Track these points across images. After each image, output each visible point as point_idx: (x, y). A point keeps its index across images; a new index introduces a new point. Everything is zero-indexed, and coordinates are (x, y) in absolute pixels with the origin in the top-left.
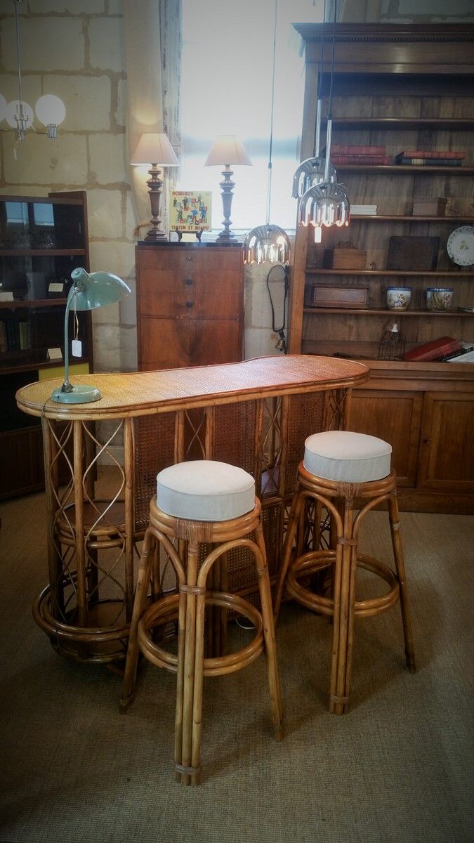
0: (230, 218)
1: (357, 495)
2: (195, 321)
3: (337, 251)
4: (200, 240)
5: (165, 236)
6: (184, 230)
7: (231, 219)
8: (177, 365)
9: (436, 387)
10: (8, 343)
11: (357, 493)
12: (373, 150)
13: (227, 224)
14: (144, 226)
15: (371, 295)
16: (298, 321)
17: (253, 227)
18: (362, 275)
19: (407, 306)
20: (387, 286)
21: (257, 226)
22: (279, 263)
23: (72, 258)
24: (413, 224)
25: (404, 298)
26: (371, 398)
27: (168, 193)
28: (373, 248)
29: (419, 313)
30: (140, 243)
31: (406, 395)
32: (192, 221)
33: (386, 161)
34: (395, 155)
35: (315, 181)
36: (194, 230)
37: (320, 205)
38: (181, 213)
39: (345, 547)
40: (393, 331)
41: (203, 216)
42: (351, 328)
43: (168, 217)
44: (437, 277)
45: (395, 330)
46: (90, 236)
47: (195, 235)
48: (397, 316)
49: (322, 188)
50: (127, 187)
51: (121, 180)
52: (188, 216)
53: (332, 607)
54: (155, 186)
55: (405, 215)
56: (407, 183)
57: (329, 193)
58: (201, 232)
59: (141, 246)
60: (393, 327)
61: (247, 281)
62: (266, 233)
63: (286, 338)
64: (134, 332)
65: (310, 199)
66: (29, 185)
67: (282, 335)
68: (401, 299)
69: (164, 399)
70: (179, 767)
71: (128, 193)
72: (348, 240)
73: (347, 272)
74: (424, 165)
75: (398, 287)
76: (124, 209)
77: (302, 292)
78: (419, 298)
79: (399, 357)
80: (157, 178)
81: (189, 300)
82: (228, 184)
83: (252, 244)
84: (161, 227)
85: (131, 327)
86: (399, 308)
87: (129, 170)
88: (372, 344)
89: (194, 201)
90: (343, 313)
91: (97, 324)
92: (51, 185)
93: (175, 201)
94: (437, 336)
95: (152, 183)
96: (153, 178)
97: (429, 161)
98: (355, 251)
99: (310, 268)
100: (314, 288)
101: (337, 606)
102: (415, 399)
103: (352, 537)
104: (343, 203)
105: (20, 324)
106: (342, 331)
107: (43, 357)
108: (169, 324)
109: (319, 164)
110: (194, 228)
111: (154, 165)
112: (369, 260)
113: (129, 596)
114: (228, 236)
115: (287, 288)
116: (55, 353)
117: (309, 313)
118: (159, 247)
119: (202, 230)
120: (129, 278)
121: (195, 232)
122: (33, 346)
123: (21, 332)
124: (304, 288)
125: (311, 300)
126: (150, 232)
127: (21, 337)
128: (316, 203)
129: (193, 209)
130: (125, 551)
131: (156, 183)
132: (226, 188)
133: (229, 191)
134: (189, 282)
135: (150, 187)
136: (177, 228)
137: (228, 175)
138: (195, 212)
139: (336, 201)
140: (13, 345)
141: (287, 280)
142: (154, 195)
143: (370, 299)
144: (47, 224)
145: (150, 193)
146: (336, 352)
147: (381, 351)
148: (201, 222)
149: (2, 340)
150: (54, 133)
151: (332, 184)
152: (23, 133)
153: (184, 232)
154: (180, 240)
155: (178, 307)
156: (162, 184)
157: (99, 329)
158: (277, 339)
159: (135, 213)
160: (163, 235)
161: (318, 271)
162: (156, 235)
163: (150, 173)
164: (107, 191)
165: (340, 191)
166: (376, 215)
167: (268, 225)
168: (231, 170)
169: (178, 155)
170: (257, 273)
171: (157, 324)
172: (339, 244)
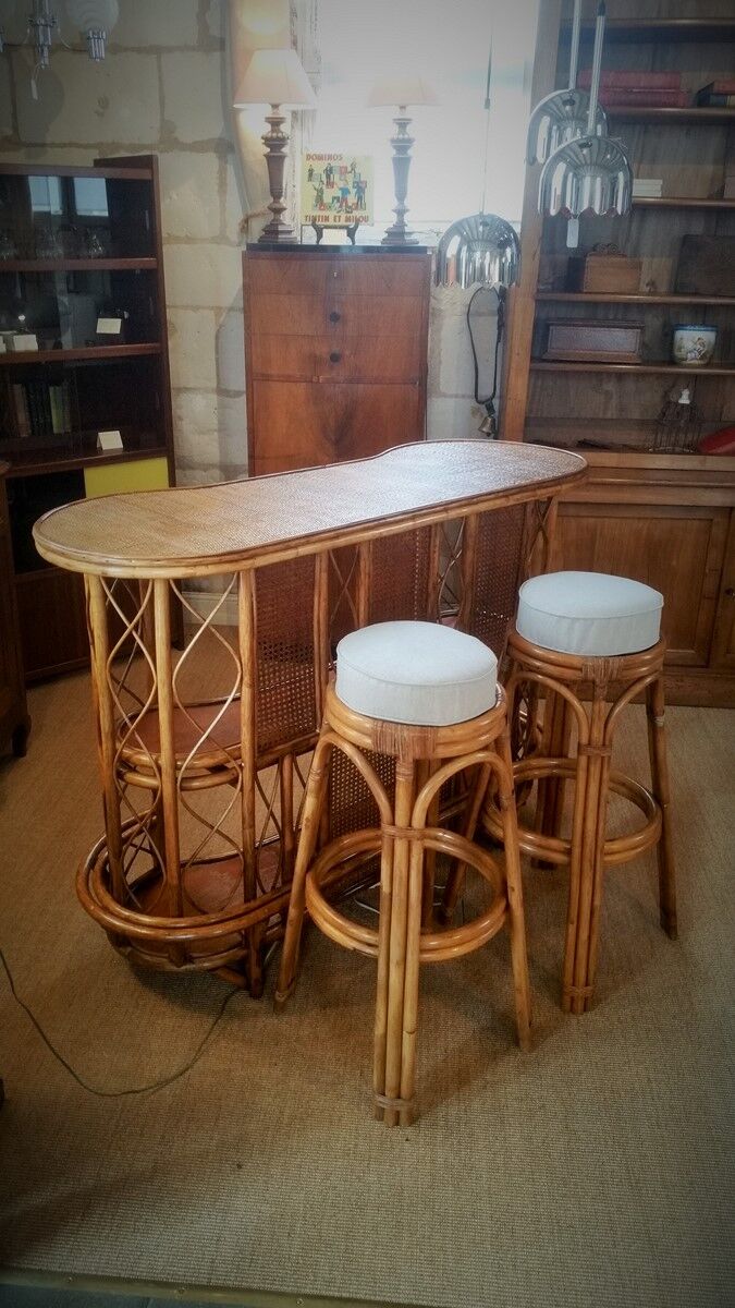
0: (406, 202)
1: (614, 676)
2: (344, 386)
3: (591, 261)
4: (354, 243)
5: (294, 235)
6: (328, 223)
8: (313, 462)
10: (32, 423)
11: (615, 672)
12: (659, 80)
13: (401, 212)
14: (256, 216)
15: (646, 339)
16: (519, 386)
17: (456, 218)
18: (631, 304)
19: (708, 360)
20: (674, 322)
21: (463, 217)
23: (137, 274)
24: (723, 213)
25: (703, 345)
26: (639, 518)
27: (298, 154)
28: (652, 257)
29: (727, 371)
30: (251, 247)
31: (700, 514)
32: (341, 206)
33: (681, 100)
34: (696, 87)
35: (569, 132)
36: (343, 223)
37: (578, 178)
38: (320, 192)
39: (593, 760)
40: (681, 402)
41: (360, 198)
42: (608, 395)
43: (298, 200)
45: (685, 400)
46: (164, 235)
47: (345, 232)
48: (687, 376)
49: (582, 146)
50: (228, 147)
51: (218, 136)
52: (334, 198)
53: (569, 852)
54: (275, 144)
55: (710, 198)
56: (715, 139)
57: (595, 155)
58: (356, 227)
59: (253, 252)
60: (681, 396)
61: (434, 315)
62: (477, 228)
63: (497, 414)
64: (240, 407)
65: (561, 167)
66: (63, 145)
67: (490, 408)
68: (698, 347)
70: (381, 1099)
71: (230, 156)
72: (610, 241)
73: (606, 298)
75: (694, 325)
76: (222, 184)
77: (529, 335)
78: (728, 346)
79: (688, 447)
80: (280, 131)
81: (336, 350)
82: (403, 140)
83: (451, 252)
84: (286, 217)
85: (237, 394)
86: (695, 362)
87: (230, 118)
88: (642, 424)
89: (344, 171)
90: (597, 370)
91: (179, 390)
92: (98, 146)
93: (311, 172)
95: (272, 139)
96: (273, 131)
98: (618, 259)
99: (544, 291)
100: (548, 326)
101: (577, 851)
102: (715, 520)
103: (604, 745)
104: (621, 175)
105: (51, 389)
106: (591, 402)
107: (91, 446)
108: (300, 389)
109: (577, 102)
110: (343, 219)
111: (275, 106)
112: (645, 278)
113: (249, 860)
114: (402, 234)
115: (501, 325)
116: (111, 440)
117: (538, 371)
118: (284, 253)
119: (358, 222)
120: (231, 309)
121: (347, 227)
122: (73, 427)
123: (53, 404)
124: (531, 327)
125: (545, 349)
126: (267, 226)
127: (54, 412)
128: (571, 174)
129: (342, 186)
130: (242, 790)
131: (278, 139)
132: (400, 147)
133: (405, 153)
134: (335, 317)
135: (268, 146)
136: (314, 220)
137: (402, 124)
138: (345, 191)
139: (609, 170)
140: (42, 425)
141: (502, 313)
142: (275, 161)
143: (643, 345)
144: (96, 213)
145: (268, 157)
146: (581, 439)
147: (659, 436)
148: (356, 208)
149: (22, 417)
150: (99, 49)
151: (599, 140)
152: (46, 49)
153: (327, 227)
154: (318, 242)
155: (315, 361)
156: (289, 141)
157: (184, 397)
158: (482, 415)
159: (241, 193)
160: (290, 232)
161: (556, 296)
162: (277, 233)
163: (269, 122)
164: (194, 154)
165: (615, 151)
166: (661, 197)
167: (481, 215)
168: (408, 114)
169: (315, 88)
170: (451, 300)
171: (279, 391)
172: (594, 249)
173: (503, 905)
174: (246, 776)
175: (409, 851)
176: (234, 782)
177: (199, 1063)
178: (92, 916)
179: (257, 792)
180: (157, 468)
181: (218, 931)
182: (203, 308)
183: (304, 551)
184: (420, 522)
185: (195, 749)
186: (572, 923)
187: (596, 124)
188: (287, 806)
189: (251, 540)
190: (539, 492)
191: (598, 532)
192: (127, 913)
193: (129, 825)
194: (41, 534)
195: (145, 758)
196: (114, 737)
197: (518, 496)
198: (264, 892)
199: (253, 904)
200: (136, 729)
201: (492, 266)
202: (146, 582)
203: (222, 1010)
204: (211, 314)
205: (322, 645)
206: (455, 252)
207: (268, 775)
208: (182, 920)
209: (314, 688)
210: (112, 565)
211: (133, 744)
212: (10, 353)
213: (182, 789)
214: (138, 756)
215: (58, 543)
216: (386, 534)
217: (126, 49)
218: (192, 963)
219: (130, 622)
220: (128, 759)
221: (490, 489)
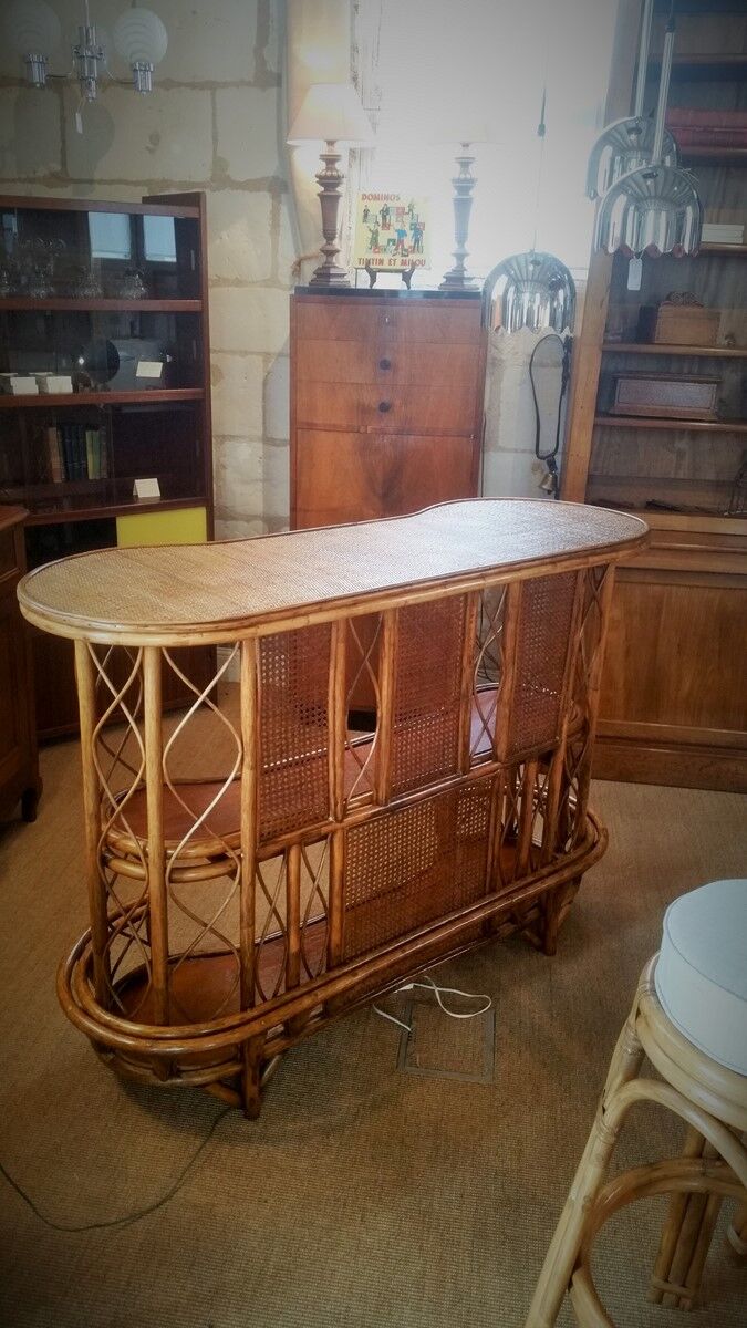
2: (394, 437)
3: (665, 311)
4: (409, 287)
5: (347, 278)
6: (380, 267)
7: (467, 246)
8: (354, 516)
10: (66, 468)
13: (460, 257)
14: (309, 258)
15: (723, 395)
16: (582, 442)
17: (504, 256)
18: (708, 357)
21: (510, 255)
22: (551, 331)
26: (711, 588)
27: (353, 193)
28: (732, 307)
30: (297, 288)
32: (396, 249)
35: (633, 162)
36: (398, 266)
37: (641, 213)
38: (375, 234)
41: (417, 241)
42: (681, 454)
43: (353, 242)
46: (210, 277)
47: (400, 276)
49: (646, 177)
50: (282, 186)
51: (272, 174)
52: (389, 240)
54: (329, 183)
57: (660, 187)
58: (412, 271)
59: (301, 296)
61: (494, 364)
62: (526, 266)
63: (559, 471)
64: (284, 454)
65: (622, 200)
66: (112, 182)
67: (552, 465)
69: (317, 598)
71: (283, 196)
72: (686, 288)
73: (680, 350)
76: (275, 225)
77: (594, 388)
80: (335, 169)
81: (386, 399)
82: (466, 180)
83: (496, 294)
84: (339, 260)
85: (282, 443)
87: (284, 154)
88: (718, 485)
89: (401, 212)
90: (669, 426)
91: (224, 438)
92: (148, 183)
93: (366, 212)
95: (326, 177)
96: (327, 169)
98: (696, 309)
99: (613, 342)
100: (615, 380)
104: (689, 210)
105: (88, 434)
106: (663, 460)
107: (128, 494)
108: (347, 441)
109: (642, 130)
110: (398, 262)
111: (331, 143)
112: (724, 329)
113: (248, 964)
114: (461, 279)
115: (566, 377)
116: (148, 488)
117: (603, 427)
118: (332, 297)
119: (414, 266)
120: (280, 355)
121: (402, 271)
122: (109, 474)
123: (89, 449)
124: (597, 379)
125: (612, 402)
126: (319, 269)
127: (90, 457)
128: (632, 208)
129: (398, 227)
130: (240, 883)
131: (332, 177)
132: (462, 187)
133: (468, 194)
134: (385, 365)
135: (322, 184)
136: (368, 263)
137: (465, 163)
138: (402, 233)
139: (675, 203)
140: (75, 471)
141: (567, 364)
142: (329, 201)
143: (720, 402)
144: (164, 259)
145: (322, 196)
146: (650, 501)
147: (736, 498)
148: (413, 251)
149: (56, 462)
150: (146, 81)
151: (666, 171)
152: (93, 83)
153: (381, 271)
154: (371, 286)
155: (363, 410)
156: (345, 180)
157: (228, 444)
158: (543, 471)
159: (294, 235)
160: (344, 275)
161: (625, 348)
162: (329, 276)
163: (323, 160)
164: (246, 192)
165: (684, 184)
166: (743, 244)
167: (532, 252)
168: (470, 153)
169: (374, 126)
170: (512, 350)
171: (324, 441)
172: (668, 298)
174: (245, 868)
176: (232, 874)
177: (180, 1194)
178: (69, 1018)
179: (258, 885)
180: (195, 518)
181: (209, 1044)
182: (252, 353)
183: (315, 619)
184: (451, 589)
185: (188, 835)
187: (664, 153)
188: (293, 902)
189: (255, 604)
190: (591, 559)
191: (665, 600)
192: (108, 1017)
193: (118, 916)
194: (25, 591)
195: (132, 844)
196: (98, 820)
197: (565, 564)
198: (264, 999)
199: (250, 1014)
200: (124, 810)
201: (542, 310)
203: (211, 1128)
204: (258, 360)
205: (338, 723)
206: (501, 294)
207: (272, 868)
208: (167, 1029)
209: (328, 771)
210: (95, 630)
211: (119, 827)
212: (43, 394)
213: (171, 881)
214: (124, 842)
215: (40, 602)
216: (411, 602)
217: (180, 85)
218: (179, 1077)
219: (118, 691)
220: (114, 845)
221: (536, 555)
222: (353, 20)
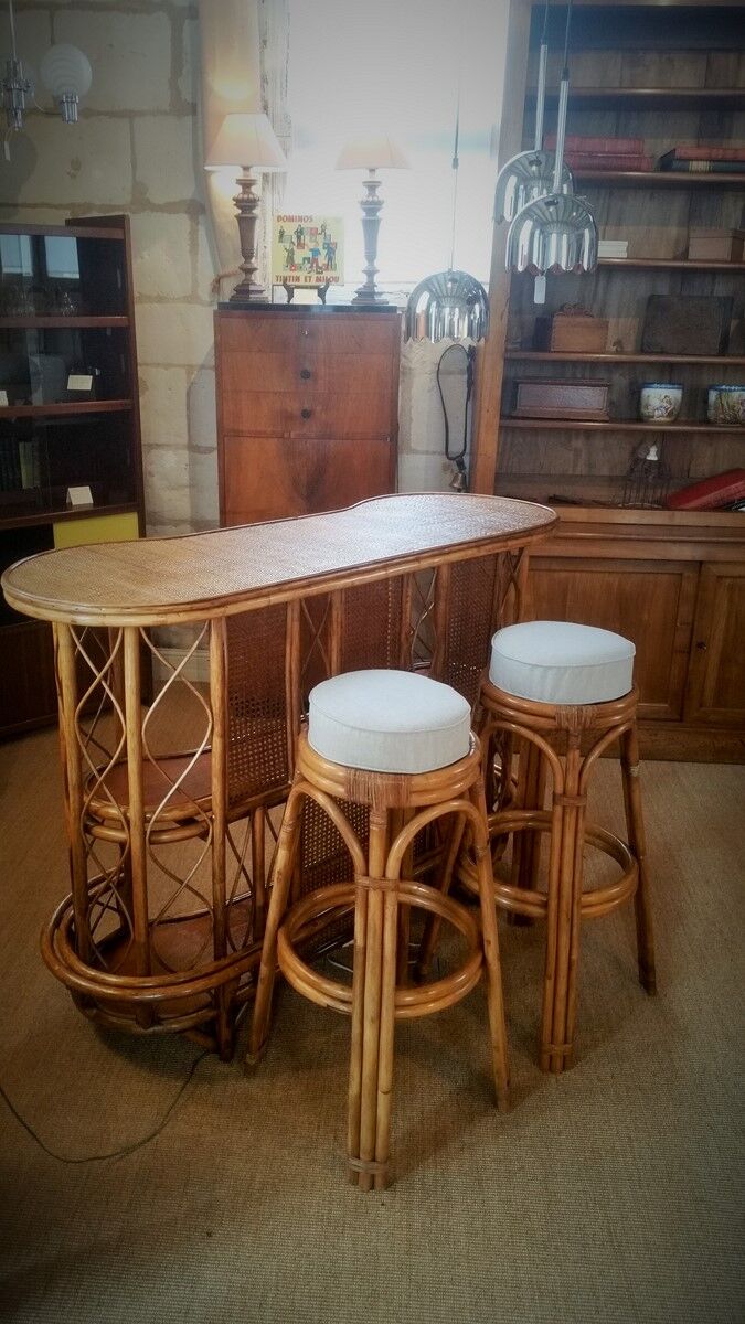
0: (376, 263)
1: (587, 726)
2: (316, 441)
3: (558, 321)
4: (324, 302)
5: (265, 294)
6: (297, 283)
9: (721, 554)
11: (589, 721)
12: (623, 145)
13: (371, 273)
14: (228, 276)
15: (613, 397)
16: (489, 443)
17: (420, 278)
18: (598, 362)
19: (675, 416)
20: (640, 380)
21: (430, 274)
23: (109, 333)
24: (686, 274)
25: (670, 402)
26: (610, 573)
27: (269, 215)
28: (619, 316)
29: (696, 428)
30: (222, 306)
31: (670, 568)
32: (311, 267)
33: (644, 165)
34: (660, 153)
35: (535, 191)
36: (313, 283)
37: (545, 235)
38: (291, 253)
39: (568, 810)
40: (649, 458)
41: (330, 259)
42: (577, 452)
43: (269, 260)
44: (725, 366)
45: (652, 456)
46: (136, 294)
47: (315, 292)
48: (654, 432)
49: (549, 204)
50: (200, 208)
51: (189, 197)
52: (304, 259)
53: (545, 905)
54: (246, 205)
55: (675, 259)
56: (678, 203)
57: (561, 213)
58: (327, 286)
59: (224, 310)
60: (648, 452)
61: (404, 373)
62: (446, 284)
63: (467, 470)
64: (212, 460)
65: (528, 225)
66: (35, 206)
67: (461, 465)
68: (665, 404)
70: (355, 1162)
71: (201, 218)
72: (577, 300)
73: (574, 357)
74: (710, 172)
75: (661, 383)
76: (194, 245)
77: (498, 392)
78: (695, 404)
79: (657, 502)
80: (251, 193)
81: (306, 406)
82: (373, 203)
83: (420, 308)
84: (257, 278)
85: (208, 450)
86: (663, 419)
87: (202, 180)
88: (611, 480)
89: (314, 232)
90: (565, 427)
91: (151, 446)
92: (71, 206)
93: (282, 233)
94: (722, 466)
95: (243, 200)
96: (244, 192)
97: (719, 165)
98: (589, 320)
99: (510, 350)
100: (516, 384)
101: (553, 904)
102: (686, 574)
103: (579, 794)
104: (587, 232)
105: (21, 445)
106: (562, 458)
107: (62, 502)
108: (272, 445)
109: (544, 161)
110: (314, 279)
111: (246, 169)
112: (612, 336)
113: (220, 917)
114: (372, 294)
115: (471, 384)
116: (81, 496)
117: (508, 428)
118: (255, 312)
119: (328, 282)
120: (203, 367)
121: (317, 287)
122: (43, 483)
123: (22, 460)
124: (501, 384)
125: (514, 406)
126: (239, 286)
127: (23, 467)
128: (537, 232)
129: (312, 247)
130: (212, 843)
131: (249, 201)
132: (369, 209)
133: (375, 215)
134: (306, 375)
135: (239, 207)
136: (285, 280)
137: (372, 187)
138: (316, 252)
139: (574, 227)
140: (11, 481)
141: (471, 372)
142: (246, 222)
143: (611, 403)
144: (66, 275)
145: (239, 218)
146: (551, 495)
147: (628, 492)
148: (327, 269)
150: (73, 112)
151: (565, 198)
152: (19, 113)
153: (298, 287)
154: (289, 301)
155: (287, 417)
156: (260, 203)
157: (155, 453)
158: (452, 472)
159: (212, 255)
160: (261, 292)
161: (524, 355)
162: (248, 292)
163: (240, 184)
164: (166, 215)
165: (581, 209)
166: (627, 258)
167: (450, 272)
168: (377, 177)
169: (286, 152)
170: (421, 358)
171: (251, 447)
172: (562, 308)
173: (479, 959)
174: (217, 829)
175: (383, 902)
176: (204, 836)
177: (167, 1129)
178: (56, 975)
179: (228, 846)
180: (130, 521)
181: (186, 990)
182: (176, 366)
183: (275, 599)
184: (392, 571)
185: (165, 801)
186: (550, 978)
187: (562, 183)
188: (258, 859)
189: (222, 588)
190: (510, 543)
191: (570, 585)
192: (92, 973)
193: (96, 883)
195: (114, 811)
196: (81, 790)
197: (487, 547)
198: (234, 950)
199: (223, 962)
200: (105, 780)
201: (461, 323)
202: (116, 630)
203: (190, 1073)
204: (183, 372)
205: (294, 695)
206: (424, 308)
207: (239, 828)
208: (149, 979)
209: (286, 739)
210: (82, 613)
211: (101, 796)
213: (151, 843)
214: (106, 809)
215: (27, 591)
216: (357, 583)
217: (99, 113)
218: (160, 1024)
219: (99, 671)
220: (96, 813)
221: (462, 540)
222: (262, 52)
